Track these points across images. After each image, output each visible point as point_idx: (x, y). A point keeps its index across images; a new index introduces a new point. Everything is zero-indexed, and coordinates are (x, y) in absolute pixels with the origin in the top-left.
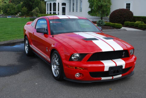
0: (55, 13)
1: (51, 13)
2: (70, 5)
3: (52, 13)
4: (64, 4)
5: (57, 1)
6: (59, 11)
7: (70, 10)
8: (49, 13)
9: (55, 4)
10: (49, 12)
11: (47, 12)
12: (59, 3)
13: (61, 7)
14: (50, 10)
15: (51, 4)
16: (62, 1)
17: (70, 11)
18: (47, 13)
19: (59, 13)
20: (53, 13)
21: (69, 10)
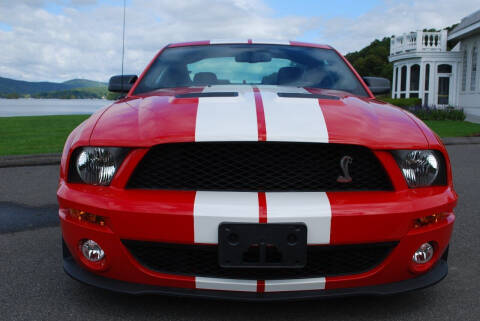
0: (417, 95)
1: (403, 96)
2: (465, 71)
3: (407, 96)
4: (445, 68)
5: (423, 60)
6: (427, 88)
7: (464, 84)
8: (399, 96)
9: (416, 69)
10: (399, 93)
11: (393, 92)
12: (428, 67)
13: (435, 77)
14: (403, 88)
15: (404, 69)
16: (437, 59)
17: (464, 89)
18: (393, 97)
19: (426, 95)
20: (411, 95)
21: (460, 86)
